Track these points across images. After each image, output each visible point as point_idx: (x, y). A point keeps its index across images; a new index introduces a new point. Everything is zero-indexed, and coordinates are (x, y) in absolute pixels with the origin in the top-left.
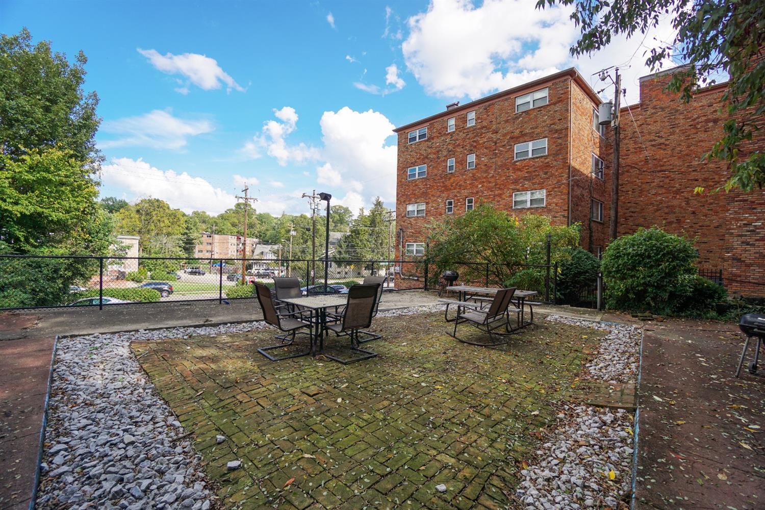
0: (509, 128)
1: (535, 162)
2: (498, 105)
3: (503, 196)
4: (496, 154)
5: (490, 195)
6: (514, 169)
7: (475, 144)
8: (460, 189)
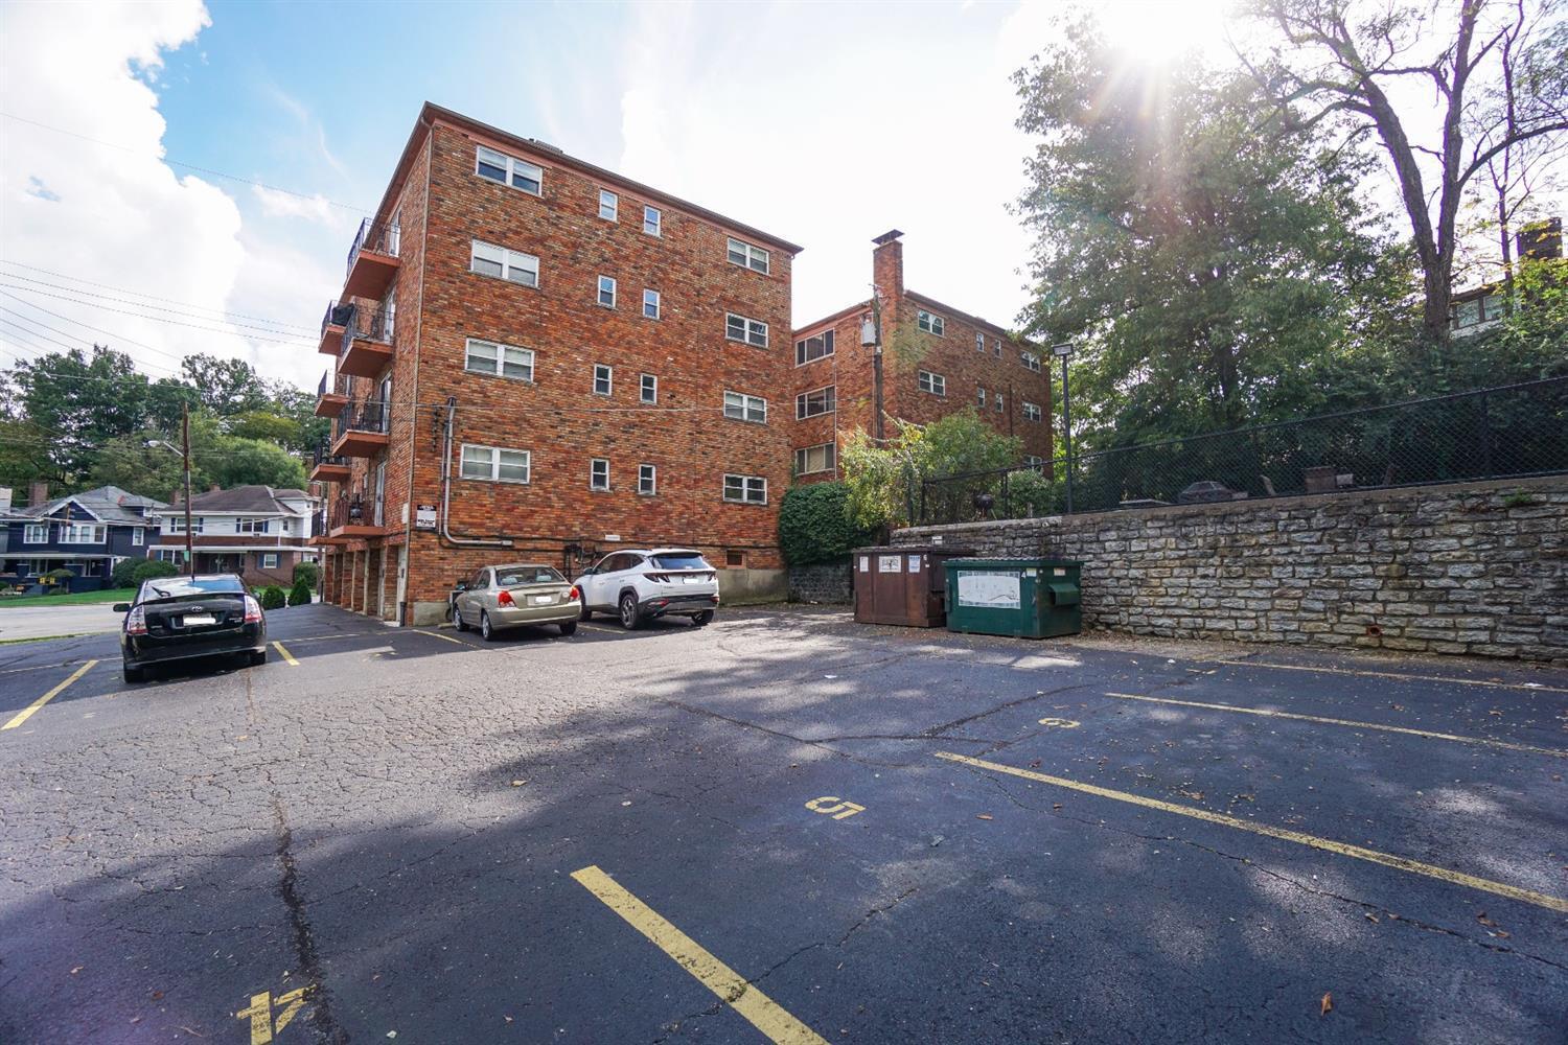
0: (719, 280)
1: (756, 353)
2: (702, 230)
3: (711, 392)
4: (698, 313)
5: (689, 382)
6: (725, 350)
7: (660, 275)
8: (629, 349)
